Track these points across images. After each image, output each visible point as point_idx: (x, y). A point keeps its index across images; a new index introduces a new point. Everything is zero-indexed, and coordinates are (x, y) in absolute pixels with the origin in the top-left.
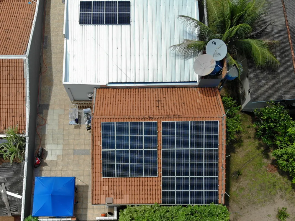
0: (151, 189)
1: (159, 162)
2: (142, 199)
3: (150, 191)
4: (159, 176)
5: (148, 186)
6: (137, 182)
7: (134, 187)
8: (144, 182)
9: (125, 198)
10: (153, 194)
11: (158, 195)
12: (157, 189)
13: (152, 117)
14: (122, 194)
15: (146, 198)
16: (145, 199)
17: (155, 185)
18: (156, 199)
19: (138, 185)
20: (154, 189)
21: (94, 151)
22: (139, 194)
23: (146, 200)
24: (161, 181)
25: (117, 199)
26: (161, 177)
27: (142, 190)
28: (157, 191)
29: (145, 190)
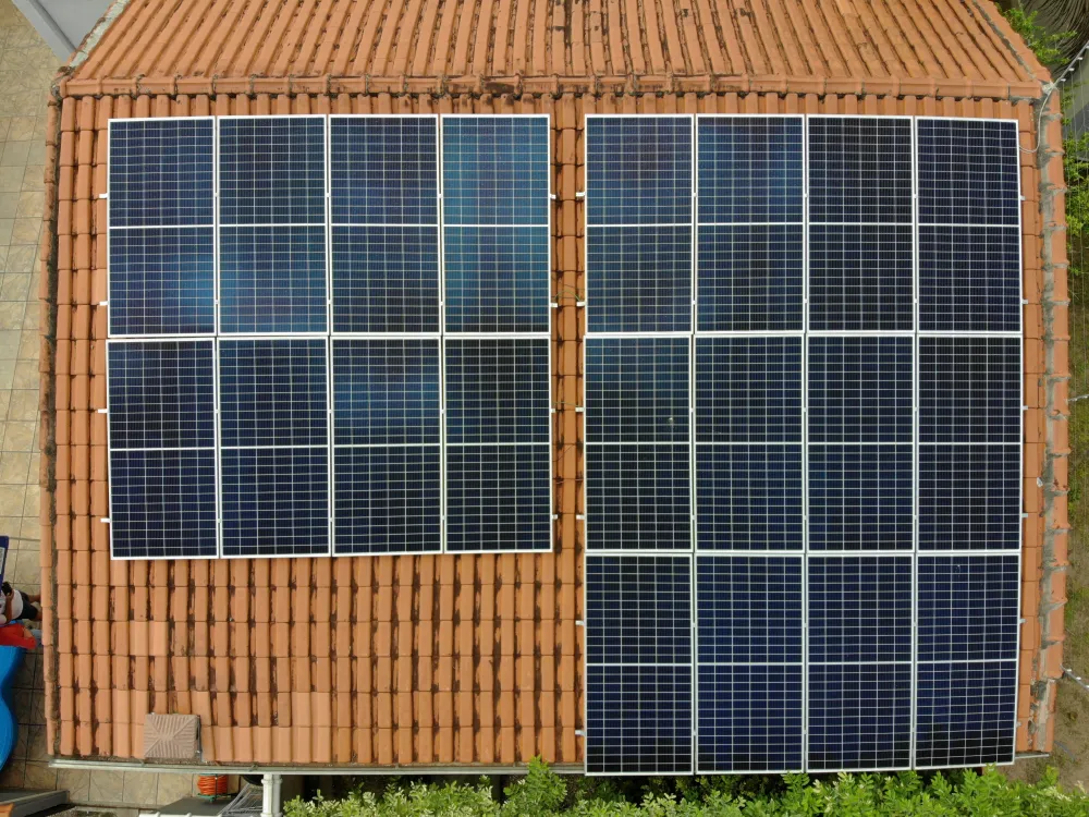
0: (507, 649)
1: (570, 438)
2: (435, 728)
3: (496, 665)
4: (568, 542)
5: (476, 620)
6: (394, 595)
7: (374, 629)
8: (446, 592)
9: (301, 717)
10: (516, 691)
11: (557, 692)
12: (547, 649)
13: (514, 81)
14: (273, 691)
15: (465, 719)
16: (456, 726)
17: (537, 619)
18: (538, 727)
19: (404, 613)
20: (526, 647)
21: (62, 345)
22: (408, 688)
23: (466, 733)
24: (577, 584)
25: (234, 723)
26: (578, 549)
27: (435, 656)
28: (547, 663)
29: (455, 656)
